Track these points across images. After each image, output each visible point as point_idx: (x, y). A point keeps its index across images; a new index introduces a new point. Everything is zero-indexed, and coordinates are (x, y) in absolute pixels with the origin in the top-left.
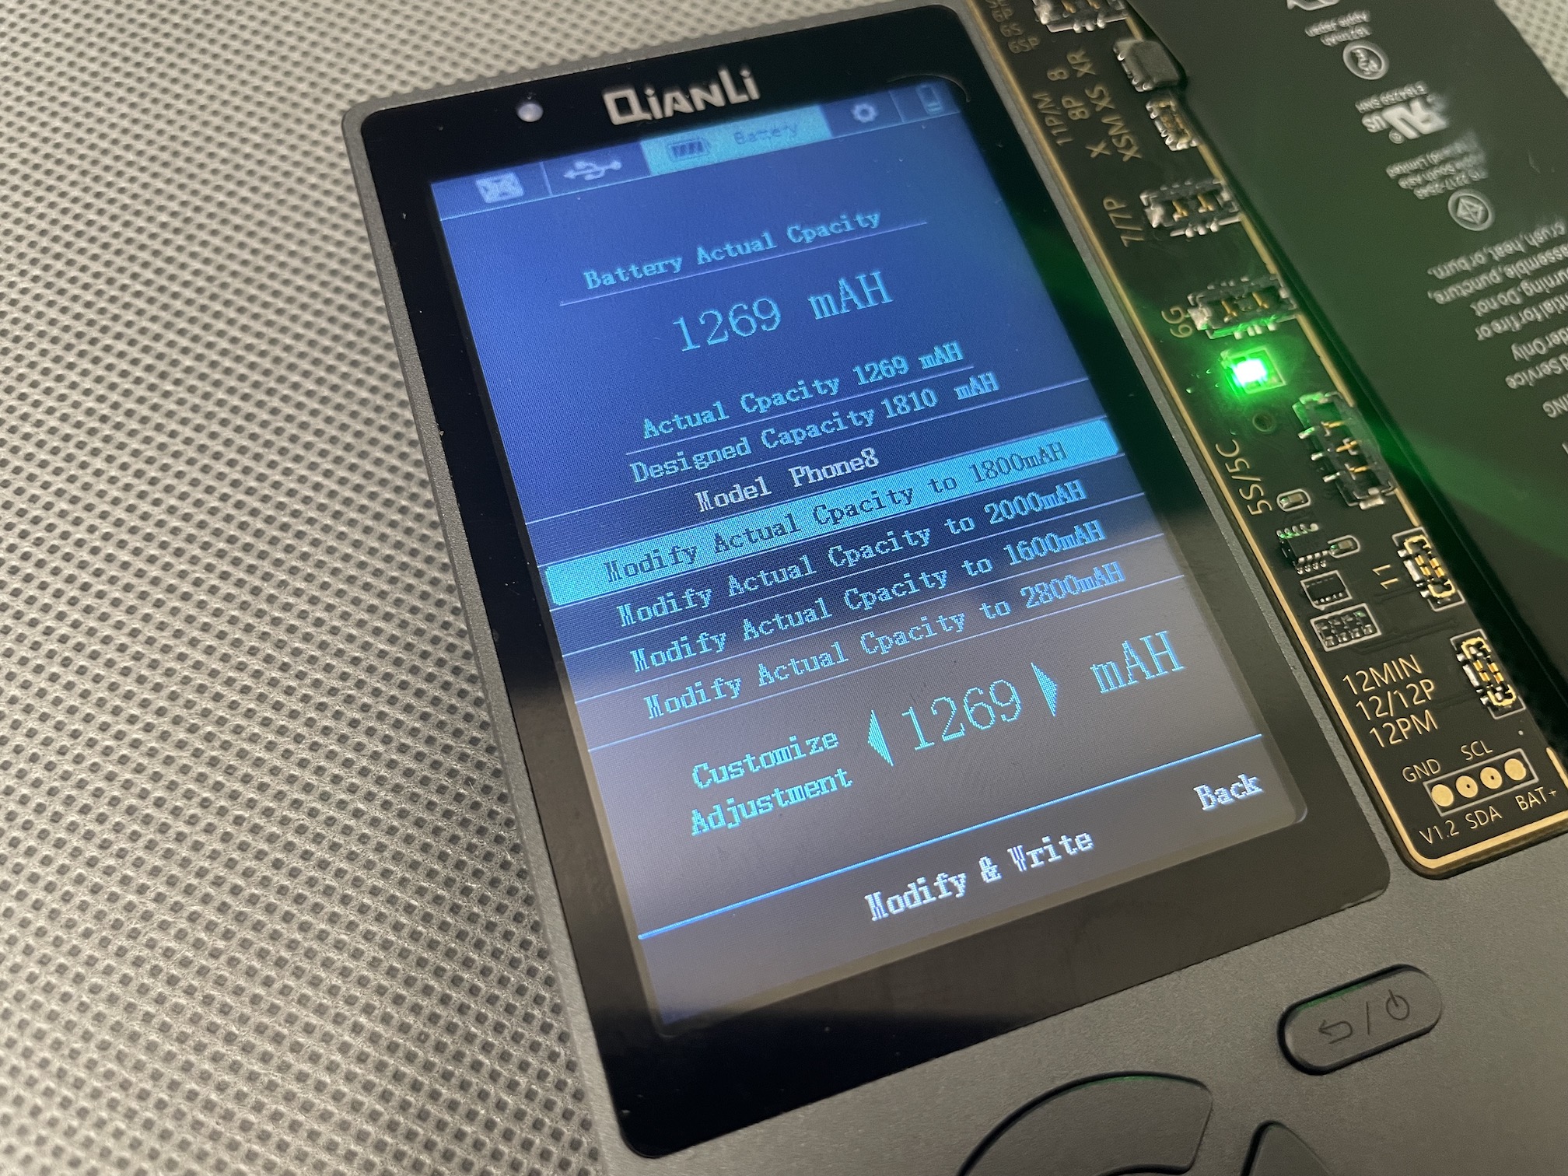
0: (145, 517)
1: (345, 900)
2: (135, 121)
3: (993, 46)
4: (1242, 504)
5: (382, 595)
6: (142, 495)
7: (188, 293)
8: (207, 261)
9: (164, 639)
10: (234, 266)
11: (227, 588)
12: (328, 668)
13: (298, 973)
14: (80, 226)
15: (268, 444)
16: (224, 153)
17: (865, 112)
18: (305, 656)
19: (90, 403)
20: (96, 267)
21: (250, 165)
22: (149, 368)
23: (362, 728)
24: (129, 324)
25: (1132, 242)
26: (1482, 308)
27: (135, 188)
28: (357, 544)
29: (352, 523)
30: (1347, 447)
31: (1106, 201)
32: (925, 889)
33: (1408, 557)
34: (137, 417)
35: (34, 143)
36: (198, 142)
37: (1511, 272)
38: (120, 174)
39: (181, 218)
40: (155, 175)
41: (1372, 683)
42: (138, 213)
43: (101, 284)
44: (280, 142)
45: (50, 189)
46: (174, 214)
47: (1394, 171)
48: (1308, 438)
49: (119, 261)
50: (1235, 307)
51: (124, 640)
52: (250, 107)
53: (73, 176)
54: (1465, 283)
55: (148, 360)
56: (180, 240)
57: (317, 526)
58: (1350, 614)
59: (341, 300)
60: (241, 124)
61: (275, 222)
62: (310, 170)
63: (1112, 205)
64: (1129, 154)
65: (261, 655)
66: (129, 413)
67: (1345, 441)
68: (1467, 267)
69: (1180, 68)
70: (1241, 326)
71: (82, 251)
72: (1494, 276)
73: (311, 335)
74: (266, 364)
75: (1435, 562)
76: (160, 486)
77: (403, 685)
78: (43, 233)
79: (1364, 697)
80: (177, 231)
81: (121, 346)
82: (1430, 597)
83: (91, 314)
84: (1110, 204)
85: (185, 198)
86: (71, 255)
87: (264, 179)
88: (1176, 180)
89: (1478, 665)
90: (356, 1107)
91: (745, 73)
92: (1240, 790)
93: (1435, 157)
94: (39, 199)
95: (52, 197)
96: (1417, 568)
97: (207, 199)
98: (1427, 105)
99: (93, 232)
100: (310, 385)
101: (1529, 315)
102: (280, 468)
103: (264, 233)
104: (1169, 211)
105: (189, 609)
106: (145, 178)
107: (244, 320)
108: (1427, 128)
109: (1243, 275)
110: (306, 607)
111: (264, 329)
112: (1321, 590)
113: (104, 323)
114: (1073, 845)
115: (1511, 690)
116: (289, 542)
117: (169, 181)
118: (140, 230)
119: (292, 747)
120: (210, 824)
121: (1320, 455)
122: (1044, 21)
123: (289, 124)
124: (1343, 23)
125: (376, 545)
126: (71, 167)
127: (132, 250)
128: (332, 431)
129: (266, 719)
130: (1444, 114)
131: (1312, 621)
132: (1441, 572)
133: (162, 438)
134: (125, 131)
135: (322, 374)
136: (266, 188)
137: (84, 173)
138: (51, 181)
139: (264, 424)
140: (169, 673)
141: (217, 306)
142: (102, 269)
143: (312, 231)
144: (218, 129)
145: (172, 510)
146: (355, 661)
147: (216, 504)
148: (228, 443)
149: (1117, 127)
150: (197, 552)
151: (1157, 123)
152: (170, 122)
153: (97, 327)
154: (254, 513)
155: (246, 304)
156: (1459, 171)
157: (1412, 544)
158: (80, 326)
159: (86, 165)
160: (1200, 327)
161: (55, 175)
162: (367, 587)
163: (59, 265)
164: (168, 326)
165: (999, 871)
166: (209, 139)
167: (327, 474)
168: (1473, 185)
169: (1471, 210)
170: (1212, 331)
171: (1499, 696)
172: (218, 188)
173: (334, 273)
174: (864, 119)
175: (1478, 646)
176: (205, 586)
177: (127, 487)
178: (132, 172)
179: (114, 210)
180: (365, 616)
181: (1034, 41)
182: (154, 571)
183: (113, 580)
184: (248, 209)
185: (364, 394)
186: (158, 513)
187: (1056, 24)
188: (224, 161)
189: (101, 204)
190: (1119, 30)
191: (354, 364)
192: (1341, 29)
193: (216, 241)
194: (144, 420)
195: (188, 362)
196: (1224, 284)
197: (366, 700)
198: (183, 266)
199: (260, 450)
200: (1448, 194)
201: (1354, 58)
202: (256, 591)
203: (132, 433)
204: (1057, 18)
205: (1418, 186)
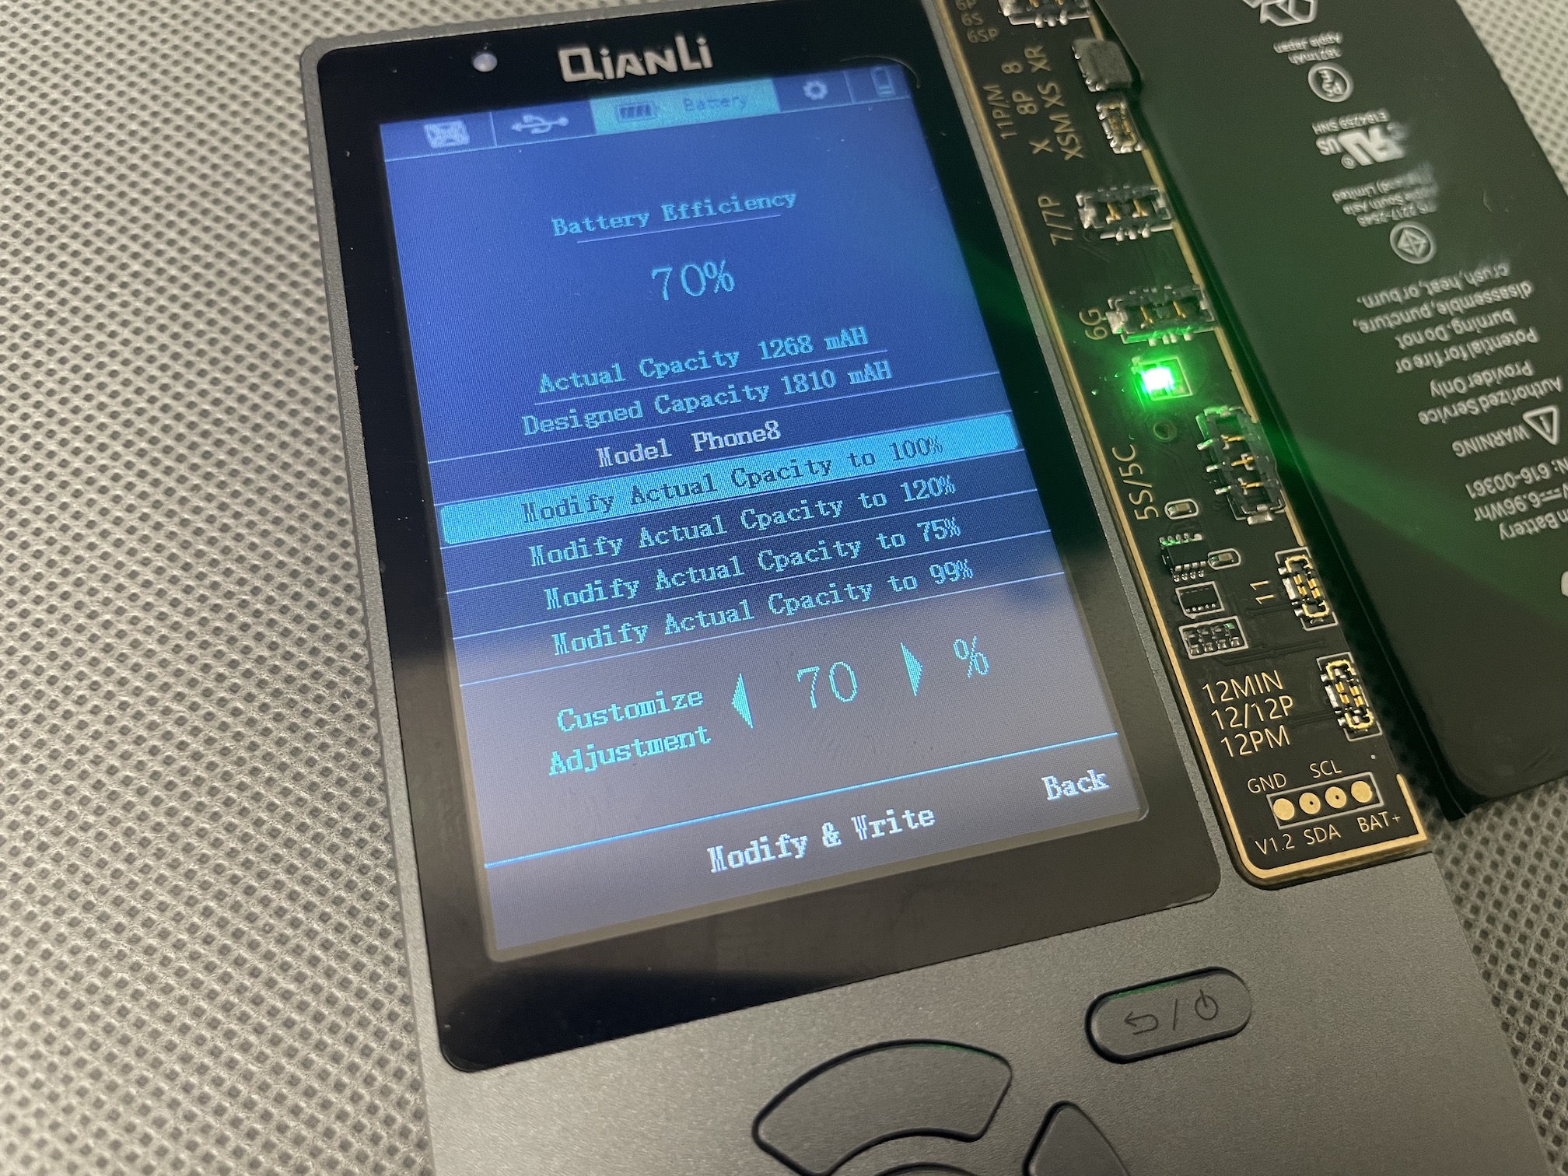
0: (76, 410)
1: (213, 792)
2: (121, 31)
3: (952, 34)
4: (1129, 509)
5: (289, 509)
6: (76, 390)
7: (146, 201)
8: (168, 172)
9: (78, 527)
10: (193, 179)
11: (142, 486)
12: (228, 573)
13: (159, 854)
14: (55, 127)
15: (201, 353)
16: (199, 69)
17: (816, 90)
18: (207, 559)
19: (39, 297)
20: (64, 168)
21: (222, 82)
22: (99, 269)
23: (251, 632)
24: (86, 225)
25: (1059, 241)
26: (1406, 341)
27: (111, 95)
28: (271, 458)
29: (270, 437)
30: (1244, 461)
31: (1040, 199)
32: (766, 848)
33: (1287, 576)
34: (81, 315)
35: (24, 44)
36: (176, 55)
37: (1443, 308)
38: (99, 80)
39: (150, 127)
40: (132, 84)
41: (1231, 693)
42: (110, 120)
43: (65, 185)
44: (254, 62)
45: (32, 89)
46: (144, 124)
47: (1340, 196)
48: (1206, 450)
49: (86, 164)
50: (1153, 315)
51: (39, 524)
52: (230, 26)
53: (56, 79)
54: (1394, 315)
55: (99, 261)
56: (145, 149)
57: (236, 436)
58: (1221, 625)
59: (291, 221)
60: (219, 42)
61: (237, 140)
62: (278, 93)
63: (1046, 202)
64: (1072, 153)
65: (166, 553)
66: (75, 311)
67: (1243, 456)
68: (1399, 299)
69: (1135, 72)
70: (1155, 334)
71: (53, 152)
72: (1425, 311)
73: (257, 252)
74: (210, 276)
75: (1313, 583)
76: (94, 383)
77: (296, 597)
78: (20, 131)
79: (1221, 707)
80: (144, 140)
81: (76, 245)
82: (1303, 616)
83: (52, 213)
84: (1045, 201)
85: (156, 108)
86: (42, 154)
87: (234, 97)
88: (1114, 184)
89: (1340, 687)
90: (196, 984)
91: (701, 41)
92: (1086, 785)
93: (1385, 186)
94: (21, 99)
95: (33, 97)
96: (1294, 586)
97: (177, 111)
98: (1386, 133)
99: (66, 134)
100: (248, 301)
101: (1454, 353)
102: (209, 377)
103: (226, 149)
104: (1102, 212)
105: (104, 502)
106: (121, 86)
107: (194, 231)
108: (1381, 156)
109: (1167, 284)
110: (215, 512)
111: (213, 243)
112: (1193, 599)
113: (64, 222)
114: (915, 820)
115: (1369, 714)
116: (207, 448)
117: (144, 91)
118: (110, 136)
119: (183, 643)
120: (96, 706)
121: (1216, 467)
122: (1006, 13)
123: (265, 45)
124: (1314, 42)
125: (290, 460)
126: (55, 71)
127: (99, 154)
128: (263, 347)
129: (162, 613)
130: (1401, 143)
131: (1181, 629)
132: (1317, 593)
133: (102, 337)
134: (110, 40)
135: (262, 291)
136: (235, 106)
137: (66, 77)
138: (34, 82)
139: (200, 334)
140: (78, 560)
141: (171, 216)
142: (69, 170)
143: (272, 152)
144: (197, 45)
145: (101, 407)
146: (254, 569)
147: (143, 405)
148: (163, 348)
149: (1063, 124)
150: (119, 449)
151: (1104, 125)
152: (153, 35)
153: (57, 225)
154: (178, 417)
155: (199, 217)
156: (1408, 202)
157: (1293, 562)
158: (41, 223)
159: (68, 69)
160: (1116, 330)
161: (39, 77)
162: (275, 499)
163: (30, 163)
164: (123, 230)
165: (840, 837)
166: (187, 54)
167: (253, 388)
168: (1420, 218)
169: (1412, 243)
170: (1126, 336)
171: (1356, 719)
172: (189, 102)
173: (287, 194)
174: (814, 97)
175: (1344, 668)
176: (123, 482)
177: (63, 381)
178: (110, 79)
179: (88, 114)
180: (269, 527)
181: (993, 33)
182: (77, 463)
183: (38, 467)
184: (214, 125)
185: (299, 314)
186: (88, 408)
187: (1018, 17)
188: (199, 77)
189: (77, 108)
190: (1080, 29)
191: (294, 284)
192: (1311, 48)
193: (180, 153)
194: (88, 318)
195: (136, 266)
196: (1147, 291)
197: (259, 606)
198: (145, 174)
199: (192, 358)
200: (1392, 223)
201: (1319, 78)
202: (169, 492)
203: (75, 330)
204: (1019, 11)
205: (1362, 213)
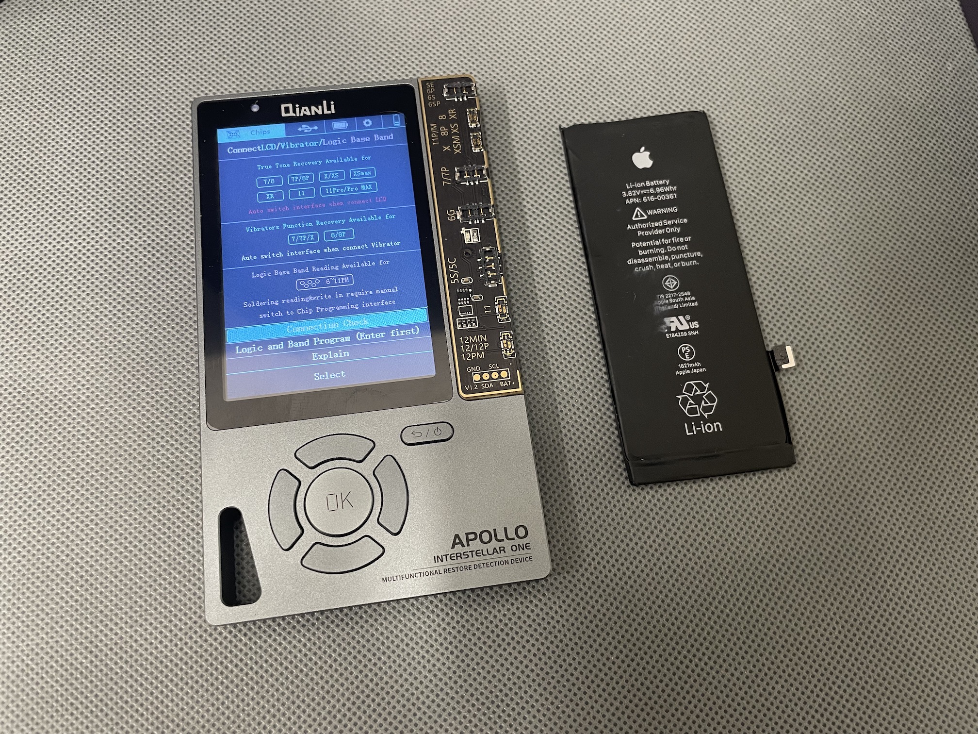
26: (684, 247)
37: (667, 258)
47: (696, 304)
54: (686, 257)
68: (683, 262)
72: (673, 257)
93: (676, 306)
101: (668, 241)
108: (674, 319)
169: (671, 283)
192: (690, 369)
200: (677, 292)
201: (691, 355)
